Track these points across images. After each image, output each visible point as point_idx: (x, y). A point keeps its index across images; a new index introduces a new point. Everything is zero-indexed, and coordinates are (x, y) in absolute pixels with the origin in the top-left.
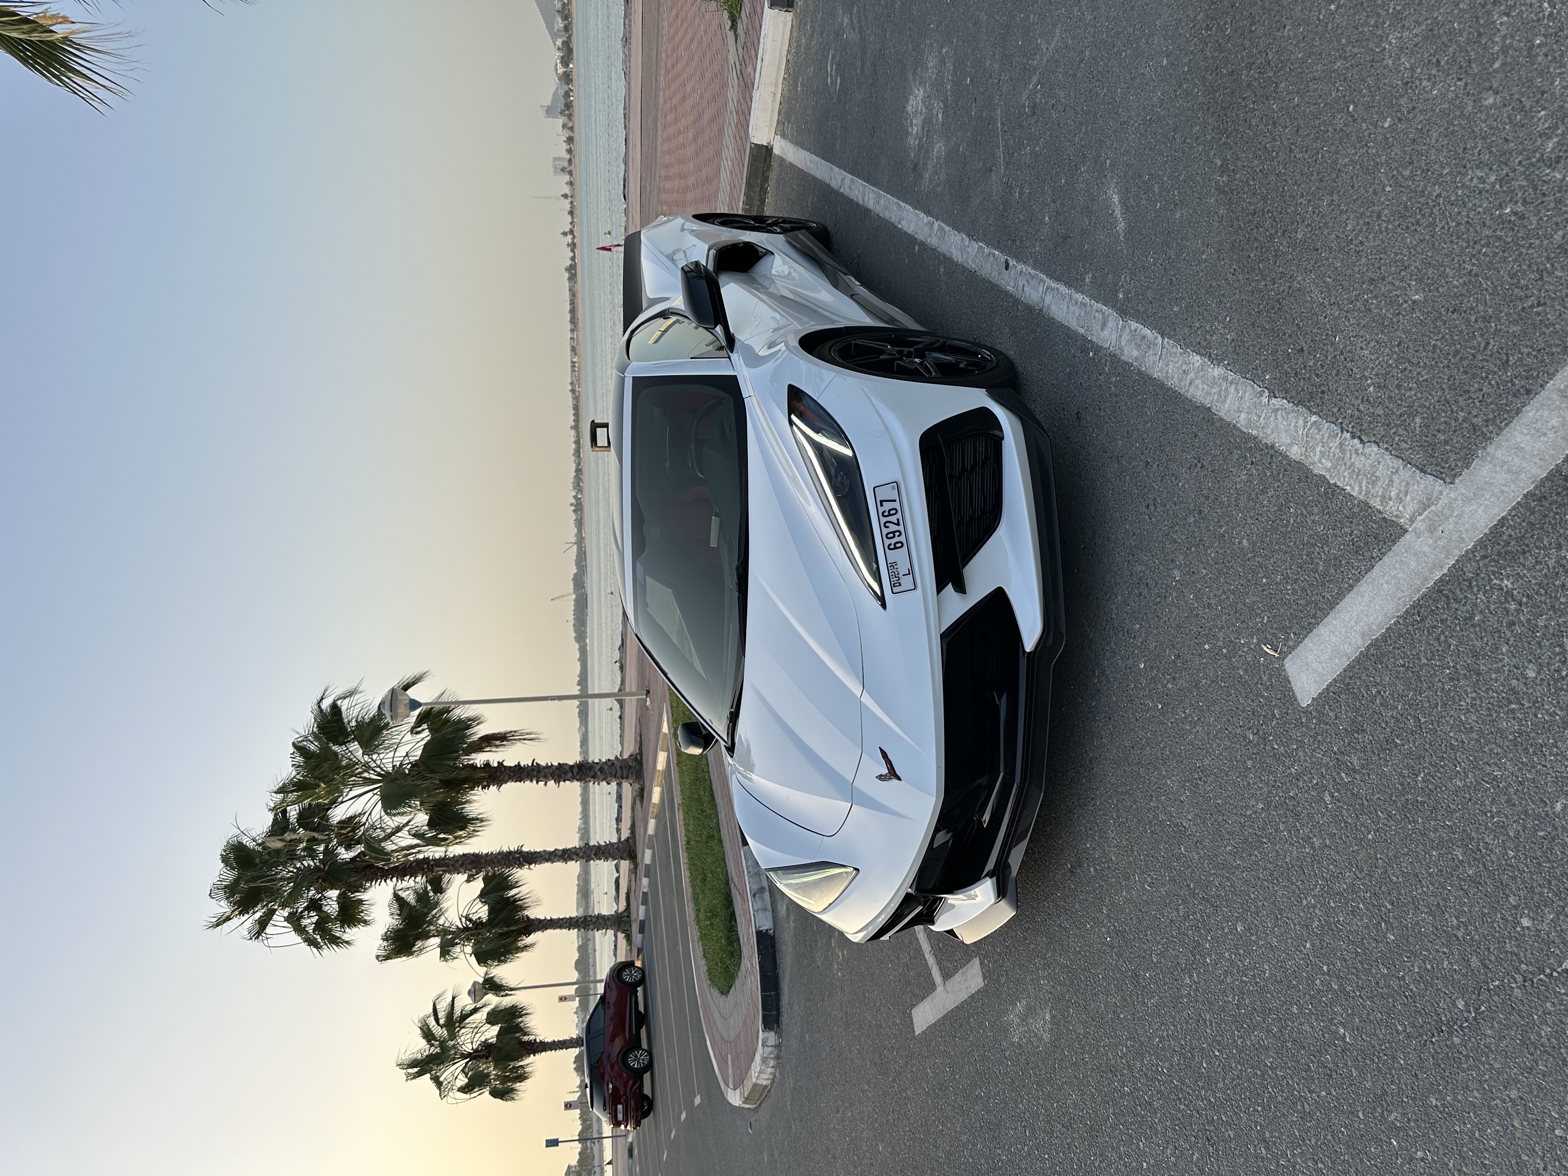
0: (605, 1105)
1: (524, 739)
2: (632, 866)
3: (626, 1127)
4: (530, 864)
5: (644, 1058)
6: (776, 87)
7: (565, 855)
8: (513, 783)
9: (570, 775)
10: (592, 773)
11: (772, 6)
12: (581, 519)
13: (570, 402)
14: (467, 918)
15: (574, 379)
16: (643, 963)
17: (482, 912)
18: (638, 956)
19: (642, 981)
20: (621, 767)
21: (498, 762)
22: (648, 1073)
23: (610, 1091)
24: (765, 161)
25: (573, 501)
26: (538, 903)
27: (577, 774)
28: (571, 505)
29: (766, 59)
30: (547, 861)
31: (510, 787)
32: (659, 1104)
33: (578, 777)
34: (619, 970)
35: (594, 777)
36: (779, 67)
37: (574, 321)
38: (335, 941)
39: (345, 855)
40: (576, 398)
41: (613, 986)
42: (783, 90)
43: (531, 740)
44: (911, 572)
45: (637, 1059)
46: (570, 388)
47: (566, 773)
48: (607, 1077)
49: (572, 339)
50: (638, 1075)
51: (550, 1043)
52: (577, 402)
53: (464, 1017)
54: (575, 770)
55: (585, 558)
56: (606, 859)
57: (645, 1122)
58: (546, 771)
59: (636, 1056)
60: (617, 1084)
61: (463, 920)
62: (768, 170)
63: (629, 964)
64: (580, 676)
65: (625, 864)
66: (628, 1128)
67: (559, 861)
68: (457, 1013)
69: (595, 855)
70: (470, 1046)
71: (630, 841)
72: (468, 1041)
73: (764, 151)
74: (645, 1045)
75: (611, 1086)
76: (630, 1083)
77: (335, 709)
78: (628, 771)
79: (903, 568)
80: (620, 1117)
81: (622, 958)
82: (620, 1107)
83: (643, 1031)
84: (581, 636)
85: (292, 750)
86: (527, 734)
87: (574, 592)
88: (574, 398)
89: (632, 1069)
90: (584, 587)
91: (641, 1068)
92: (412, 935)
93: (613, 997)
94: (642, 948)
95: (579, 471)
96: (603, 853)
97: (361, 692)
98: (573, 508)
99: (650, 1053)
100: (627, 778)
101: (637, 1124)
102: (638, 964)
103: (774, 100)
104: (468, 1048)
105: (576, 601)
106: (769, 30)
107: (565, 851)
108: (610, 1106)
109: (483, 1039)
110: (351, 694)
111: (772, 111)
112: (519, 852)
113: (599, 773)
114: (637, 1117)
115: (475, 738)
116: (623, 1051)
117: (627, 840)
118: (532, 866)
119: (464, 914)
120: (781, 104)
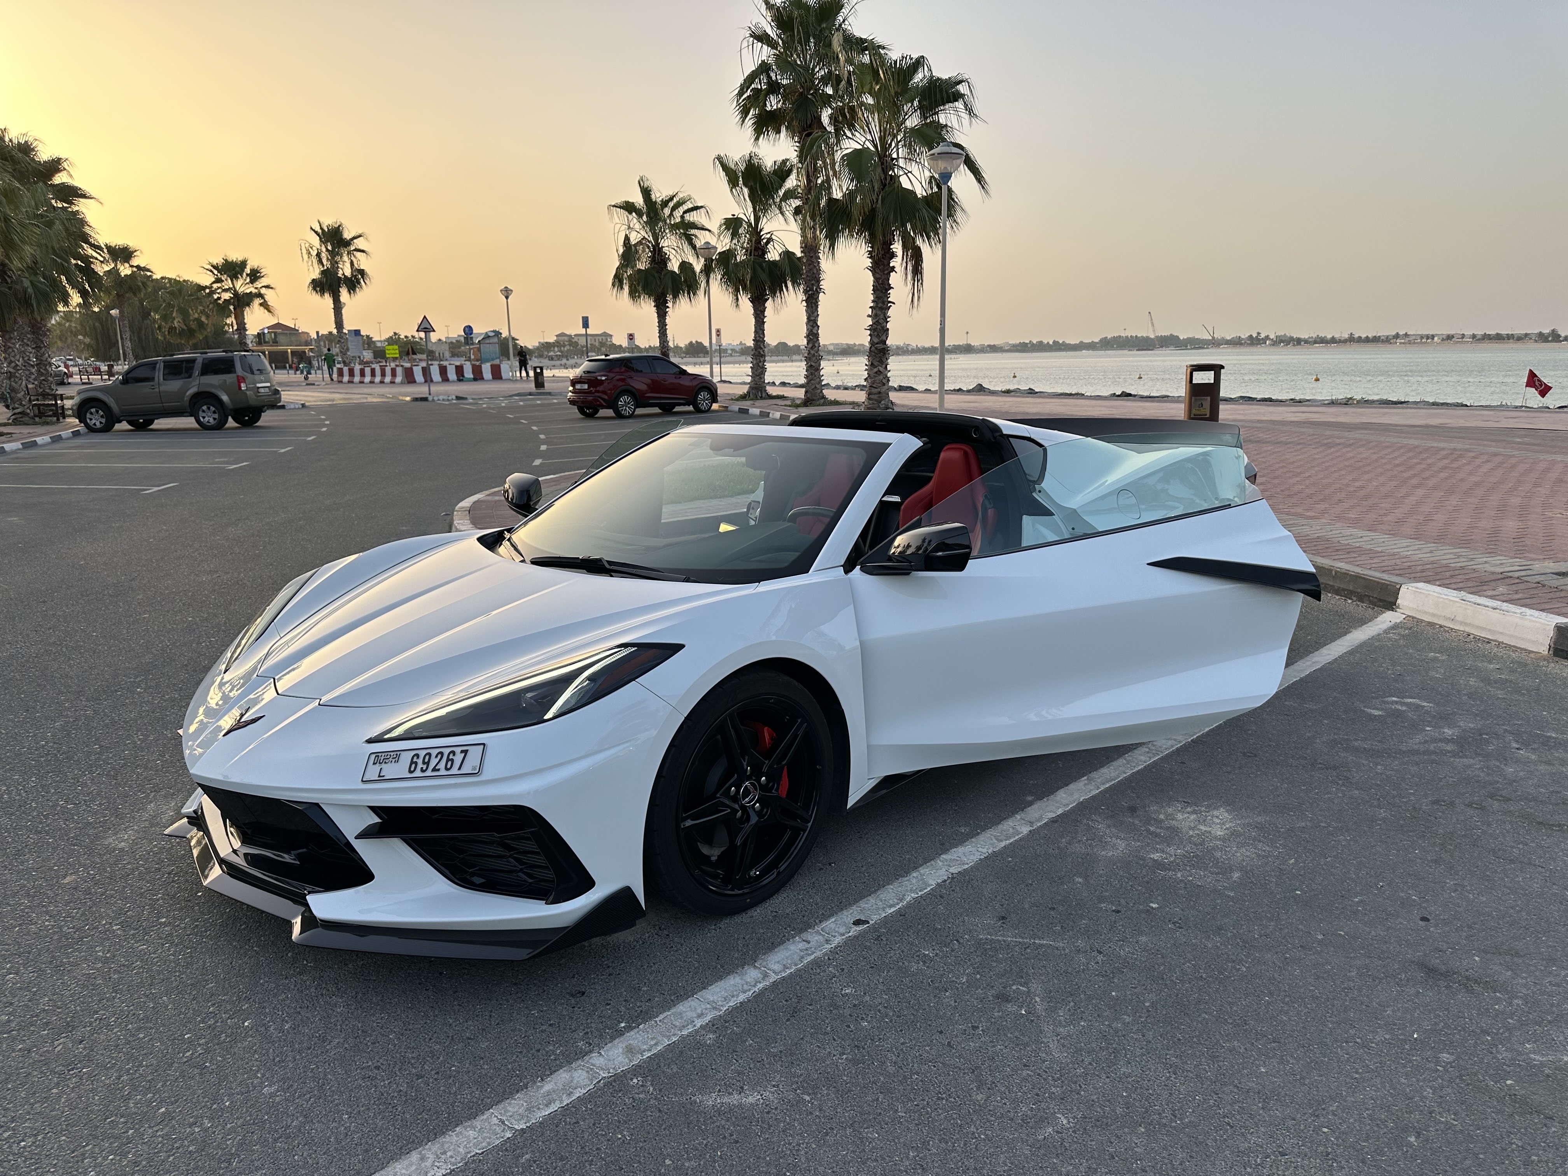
0: (588, 372)
1: (913, 294)
2: (798, 402)
3: (570, 391)
4: (806, 301)
5: (627, 411)
6: (1461, 623)
7: (813, 335)
8: (872, 283)
9: (876, 340)
10: (876, 363)
11: (1559, 629)
12: (1241, 344)
13: (1383, 333)
14: (769, 240)
15: (1411, 338)
16: (715, 411)
17: (773, 255)
18: (723, 407)
19: (698, 410)
20: (880, 393)
21: (894, 267)
22: (614, 415)
23: (599, 378)
24: (1380, 600)
25: (1263, 336)
26: (776, 310)
27: (876, 348)
28: (1259, 333)
29: (1496, 615)
30: (808, 319)
31: (869, 279)
32: (591, 423)
33: (873, 348)
34: (708, 387)
35: (872, 365)
36: (1484, 629)
37: (1486, 338)
38: (745, 112)
39: (825, 116)
40: (1387, 340)
41: (695, 383)
42: (1456, 631)
43: (912, 300)
44: (381, 779)
45: (627, 404)
46: (1401, 333)
47: (878, 336)
48: (611, 375)
49: (1463, 336)
50: (612, 404)
51: (665, 322)
52: (1383, 341)
53: (690, 240)
54: (880, 346)
55: (1195, 348)
56: (807, 377)
57: (575, 409)
58: (882, 316)
59: (629, 403)
60: (605, 384)
61: (768, 236)
62: (1371, 602)
63: (714, 398)
64: (1064, 344)
65: (800, 393)
66: (570, 394)
67: (807, 330)
68: (693, 231)
69: (811, 366)
70: (666, 244)
71: (822, 401)
72: (670, 243)
73: (1392, 600)
74: (639, 411)
75: (604, 378)
76: (606, 397)
77: (957, 96)
78: (876, 400)
79: (390, 770)
80: (578, 386)
81: (722, 389)
82: (586, 386)
83: (657, 410)
84: (1108, 344)
85: (915, 56)
86: (919, 297)
87: (1157, 337)
88: (1387, 337)
89: (617, 399)
90: (1162, 347)
91: (618, 408)
92: (756, 184)
93: (685, 382)
94: (727, 411)
95: (1298, 341)
96: (812, 374)
97: (971, 123)
98: (1254, 335)
99: (631, 416)
100: (869, 399)
101: (572, 402)
102: (715, 406)
103: (1446, 619)
104: (664, 243)
105: (1147, 339)
106: (1531, 621)
107: (816, 336)
108: (589, 379)
109: (671, 257)
110: (970, 111)
111: (1434, 615)
112: (818, 290)
113: (876, 370)
114: (578, 402)
115: (919, 242)
116: (633, 390)
117: (823, 397)
118: (804, 304)
119: (773, 237)
120: (1441, 626)
